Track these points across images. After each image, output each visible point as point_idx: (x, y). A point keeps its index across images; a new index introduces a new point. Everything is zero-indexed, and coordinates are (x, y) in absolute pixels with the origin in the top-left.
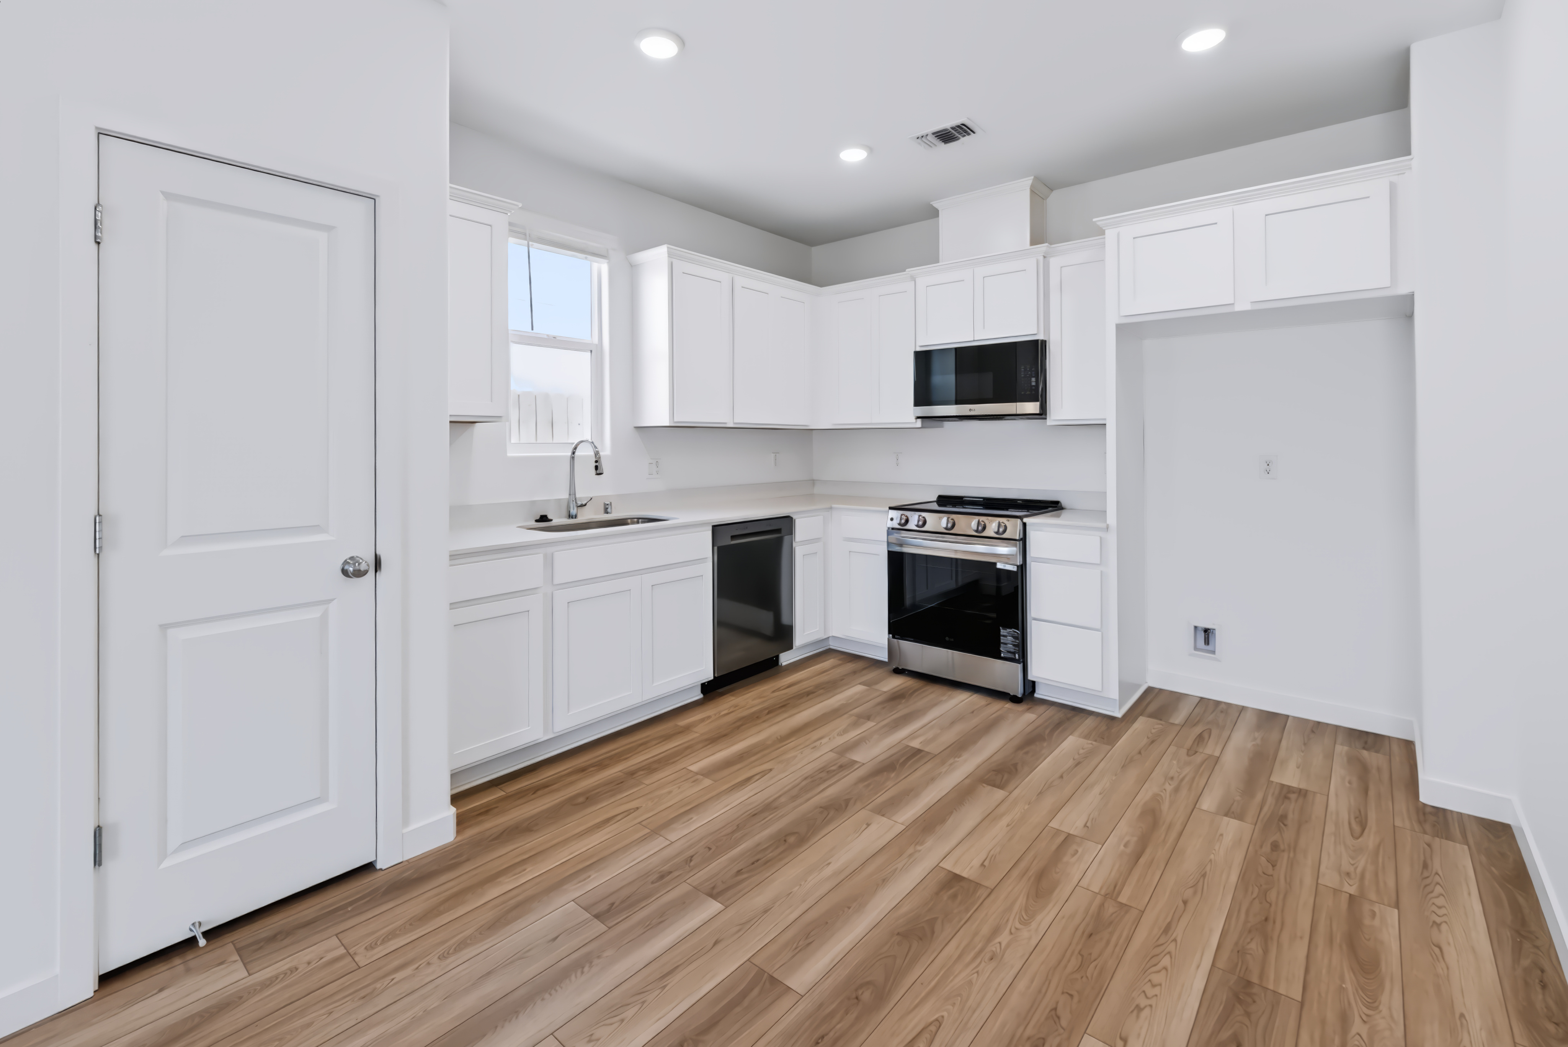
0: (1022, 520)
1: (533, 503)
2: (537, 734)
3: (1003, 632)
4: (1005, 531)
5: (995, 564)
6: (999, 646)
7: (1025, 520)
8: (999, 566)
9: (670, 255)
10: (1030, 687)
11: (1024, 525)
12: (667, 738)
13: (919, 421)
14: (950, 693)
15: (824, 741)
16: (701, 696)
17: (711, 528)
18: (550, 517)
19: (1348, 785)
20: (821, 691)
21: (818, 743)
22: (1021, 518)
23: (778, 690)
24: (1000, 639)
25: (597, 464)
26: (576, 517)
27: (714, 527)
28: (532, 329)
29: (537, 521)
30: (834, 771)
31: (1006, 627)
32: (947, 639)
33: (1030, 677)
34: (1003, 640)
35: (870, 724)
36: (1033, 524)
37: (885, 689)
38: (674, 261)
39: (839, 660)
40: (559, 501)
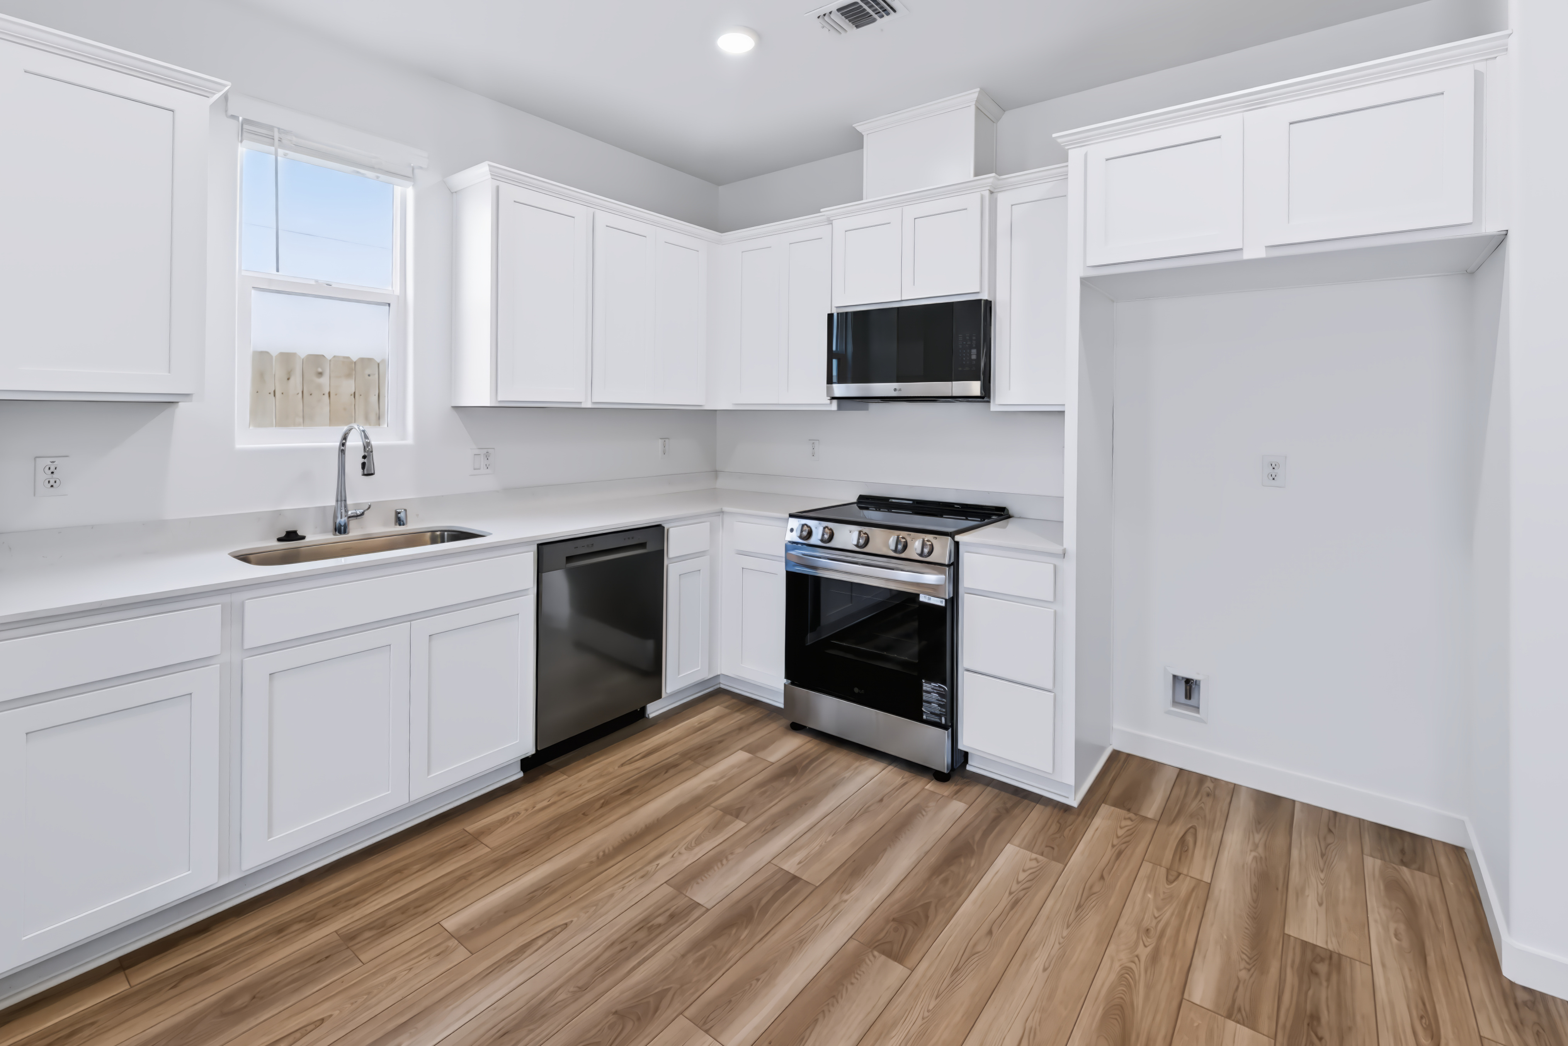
0: (953, 538)
1: (279, 513)
2: (210, 879)
3: (927, 686)
4: (931, 552)
5: (918, 595)
6: (921, 706)
7: (958, 538)
8: (923, 598)
9: (494, 176)
10: (961, 758)
11: (957, 544)
12: (439, 857)
13: (835, 402)
14: (857, 764)
15: (662, 861)
16: (521, 775)
17: (534, 548)
18: (300, 533)
19: (1394, 940)
20: (688, 763)
21: (651, 868)
22: (952, 535)
23: (631, 761)
24: (921, 696)
25: (365, 460)
26: (345, 532)
27: (541, 546)
28: (278, 271)
29: (280, 540)
30: (660, 925)
31: (930, 680)
32: (856, 690)
33: (961, 747)
34: (925, 697)
35: (739, 824)
36: (967, 544)
37: (773, 758)
38: (504, 187)
39: (726, 707)
40: (324, 509)
